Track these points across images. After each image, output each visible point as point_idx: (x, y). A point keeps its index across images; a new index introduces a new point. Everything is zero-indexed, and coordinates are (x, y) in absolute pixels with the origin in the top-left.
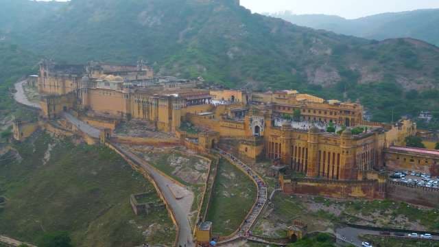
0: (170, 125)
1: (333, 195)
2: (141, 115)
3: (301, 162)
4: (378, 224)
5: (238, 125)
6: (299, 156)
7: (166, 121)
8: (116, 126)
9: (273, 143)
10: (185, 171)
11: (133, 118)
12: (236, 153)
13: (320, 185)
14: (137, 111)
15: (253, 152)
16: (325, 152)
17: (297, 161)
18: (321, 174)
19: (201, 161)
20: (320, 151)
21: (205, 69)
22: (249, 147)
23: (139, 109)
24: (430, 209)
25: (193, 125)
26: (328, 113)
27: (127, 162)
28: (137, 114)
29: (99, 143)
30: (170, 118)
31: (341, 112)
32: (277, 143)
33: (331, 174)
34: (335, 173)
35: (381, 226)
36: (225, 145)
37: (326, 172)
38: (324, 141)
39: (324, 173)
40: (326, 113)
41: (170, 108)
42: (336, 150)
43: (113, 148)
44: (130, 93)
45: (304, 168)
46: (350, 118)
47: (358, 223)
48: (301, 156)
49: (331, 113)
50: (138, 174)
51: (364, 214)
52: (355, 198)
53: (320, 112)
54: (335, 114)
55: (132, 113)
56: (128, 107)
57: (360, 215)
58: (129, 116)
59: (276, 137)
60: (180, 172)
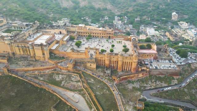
0: (44, 57)
1: (133, 78)
2: (22, 53)
3: (114, 66)
4: (153, 87)
5: (82, 54)
6: (114, 64)
7: (42, 56)
8: (8, 61)
9: (101, 60)
10: (68, 83)
11: (16, 54)
12: (86, 67)
13: (128, 76)
14: (19, 51)
15: (94, 66)
16: (125, 62)
17: (113, 66)
18: (123, 70)
19: (73, 76)
20: (123, 62)
21: (18, 6)
22: (92, 64)
23: (19, 50)
24: (164, 76)
25: (55, 54)
26: (101, 34)
27: (31, 84)
28: (19, 52)
29: (4, 74)
30: (44, 54)
31: (107, 34)
32: (102, 60)
33: (128, 69)
34: (130, 69)
35: (154, 88)
36: (79, 64)
37: (126, 69)
38: (125, 58)
39: (125, 69)
40: (100, 34)
41: (42, 49)
42: (131, 61)
43: (17, 77)
44: (11, 43)
45: (116, 68)
46: (111, 36)
47: (147, 89)
48: (115, 64)
49: (103, 34)
50: (42, 89)
51: (147, 84)
52: (140, 77)
53: (98, 34)
54: (104, 34)
55: (15, 52)
56: (11, 50)
57: (145, 85)
58: (14, 54)
59: (102, 58)
60: (66, 84)
